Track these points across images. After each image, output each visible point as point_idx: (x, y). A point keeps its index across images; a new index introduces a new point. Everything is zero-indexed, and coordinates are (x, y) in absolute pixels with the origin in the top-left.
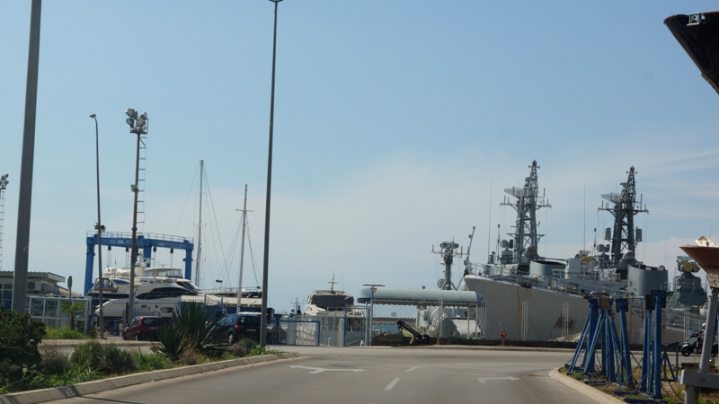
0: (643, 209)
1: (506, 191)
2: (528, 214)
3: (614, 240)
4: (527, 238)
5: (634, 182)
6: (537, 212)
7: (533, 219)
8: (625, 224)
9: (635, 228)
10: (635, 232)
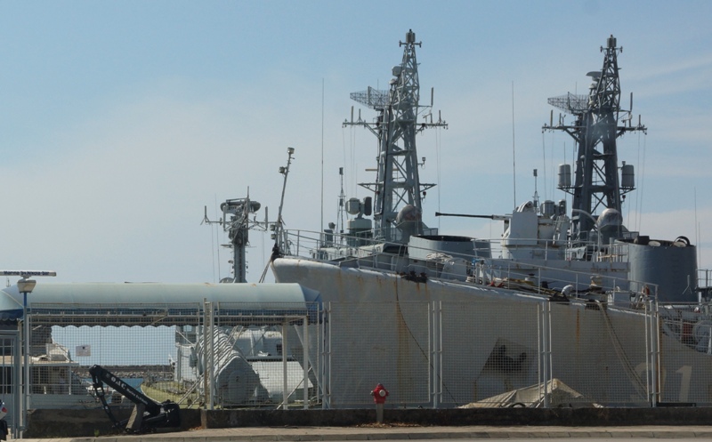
0: (635, 124)
1: (355, 97)
2: (400, 143)
3: (578, 190)
4: (401, 191)
5: (616, 69)
6: (418, 137)
7: (410, 152)
8: (599, 157)
9: (620, 165)
10: (620, 172)
